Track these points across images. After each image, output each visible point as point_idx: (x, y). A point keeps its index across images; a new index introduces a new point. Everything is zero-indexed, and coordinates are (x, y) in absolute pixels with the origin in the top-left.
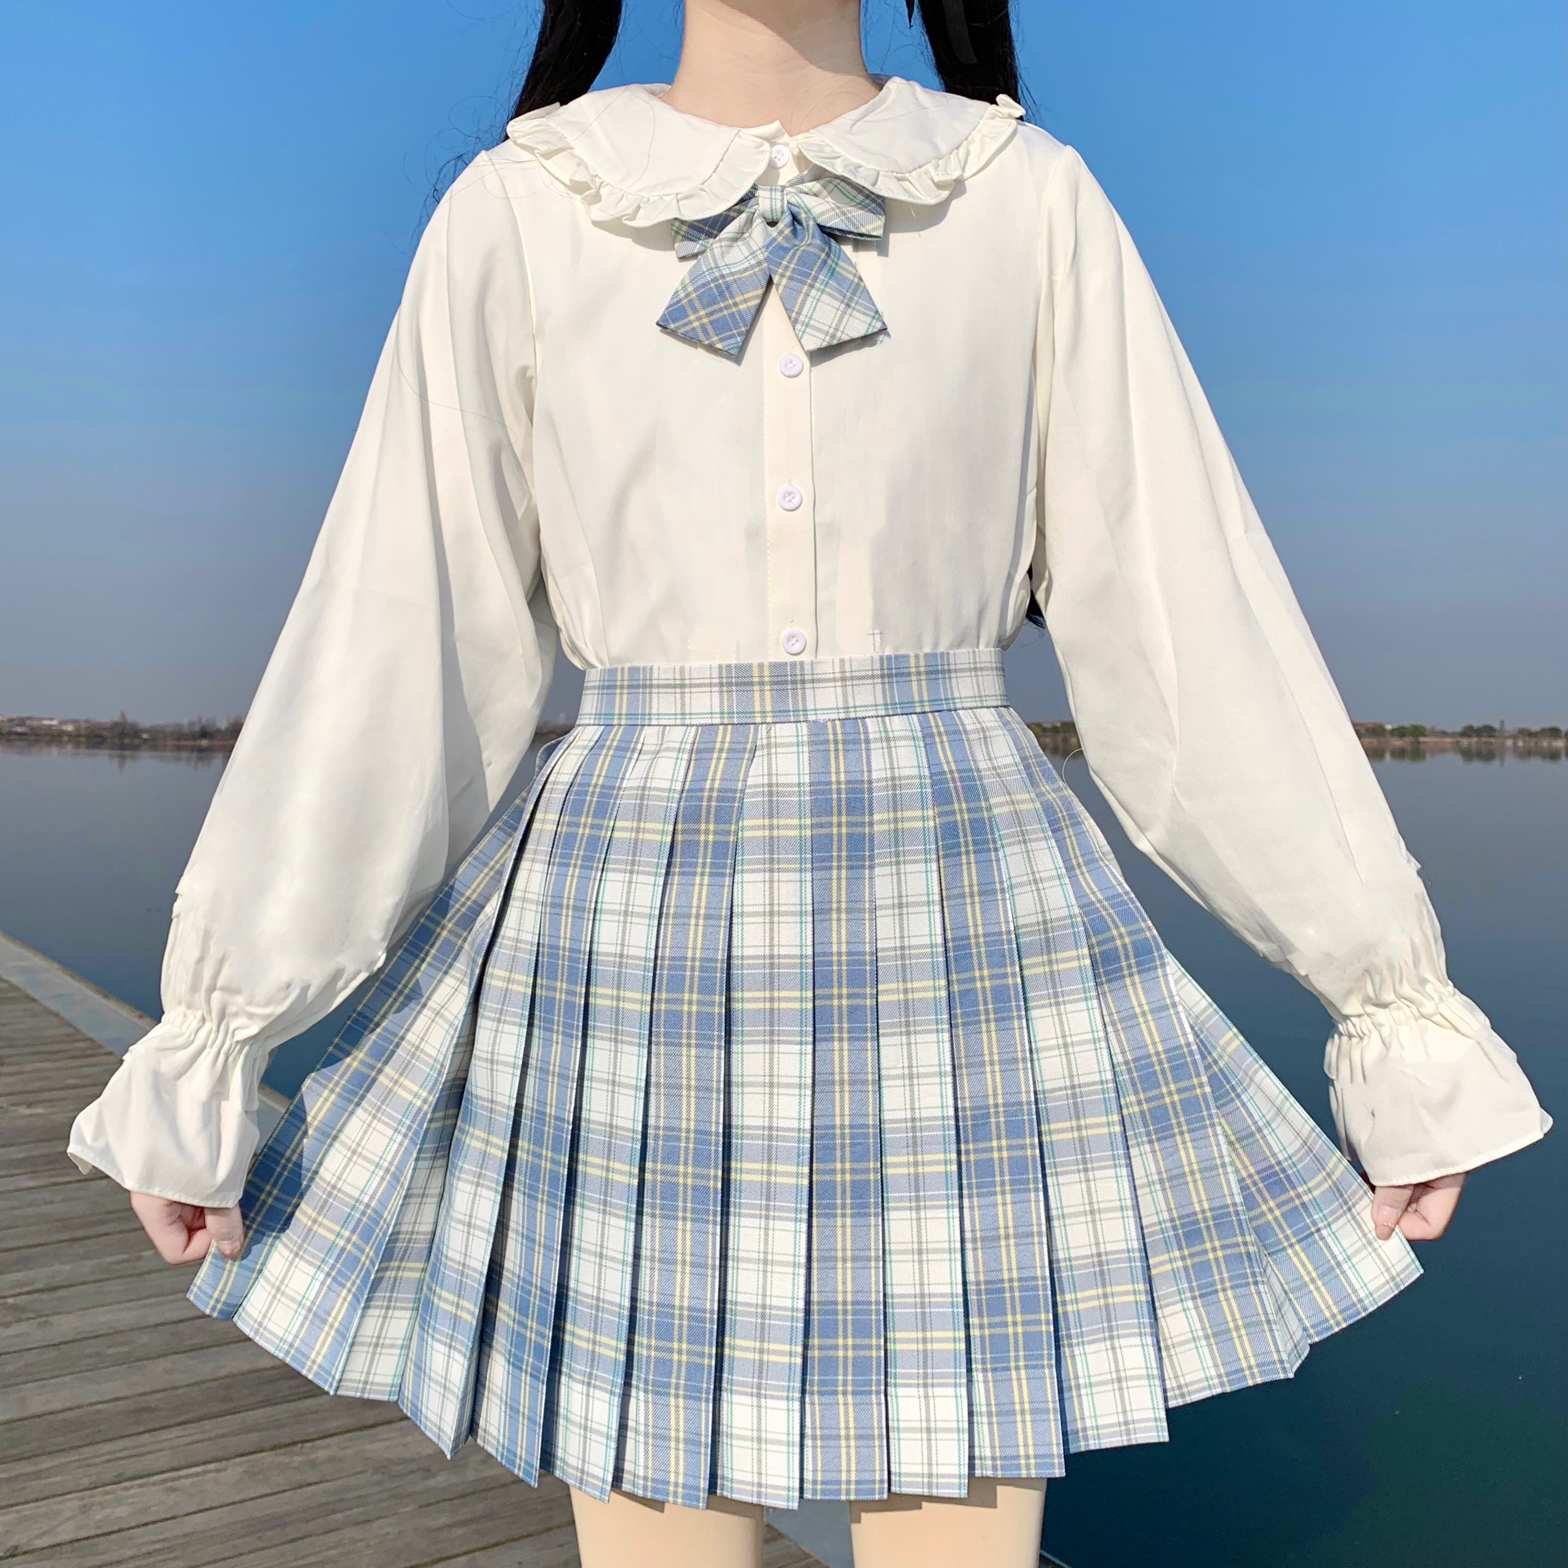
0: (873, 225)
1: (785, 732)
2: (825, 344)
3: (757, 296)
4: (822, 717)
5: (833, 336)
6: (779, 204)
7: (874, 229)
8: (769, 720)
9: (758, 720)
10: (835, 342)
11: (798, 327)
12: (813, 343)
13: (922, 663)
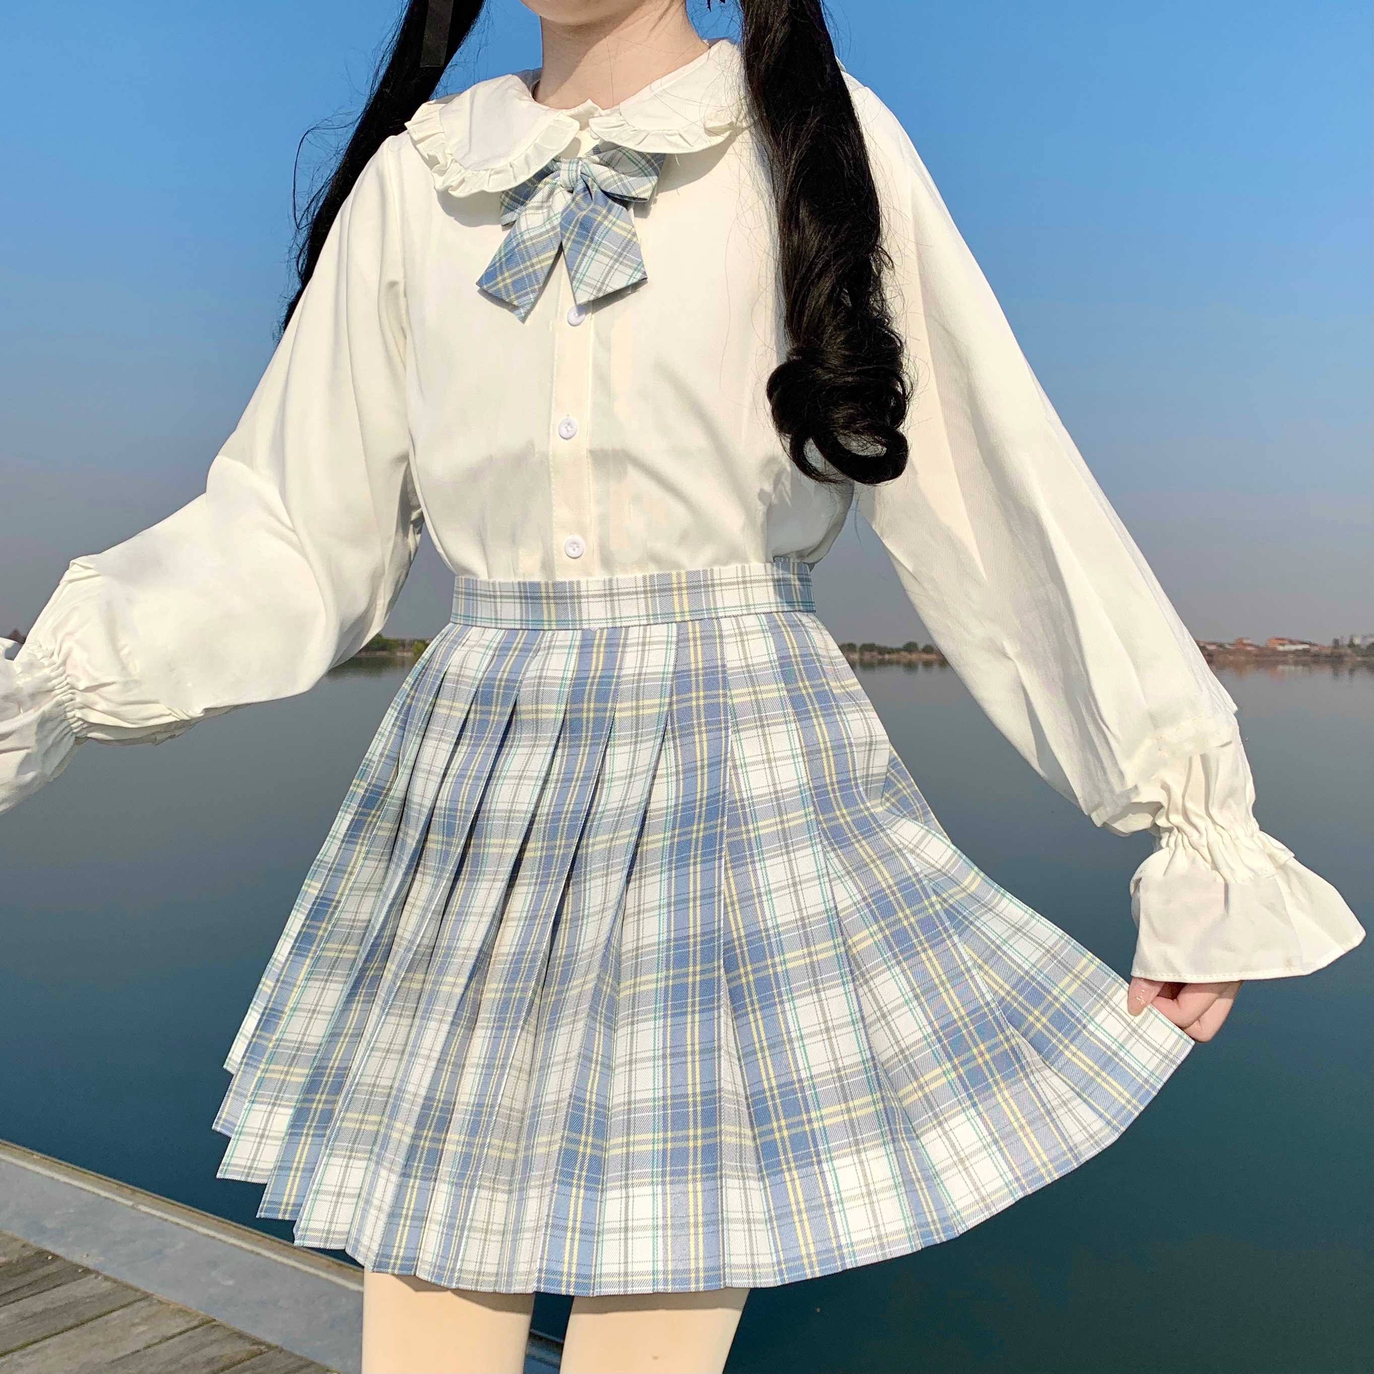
0: (642, 187)
1: (563, 637)
2: (592, 298)
3: (549, 258)
4: (594, 626)
5: (600, 290)
6: (574, 174)
7: (644, 192)
8: (554, 627)
9: (546, 627)
10: (601, 295)
11: (574, 283)
12: (585, 296)
13: (684, 579)
